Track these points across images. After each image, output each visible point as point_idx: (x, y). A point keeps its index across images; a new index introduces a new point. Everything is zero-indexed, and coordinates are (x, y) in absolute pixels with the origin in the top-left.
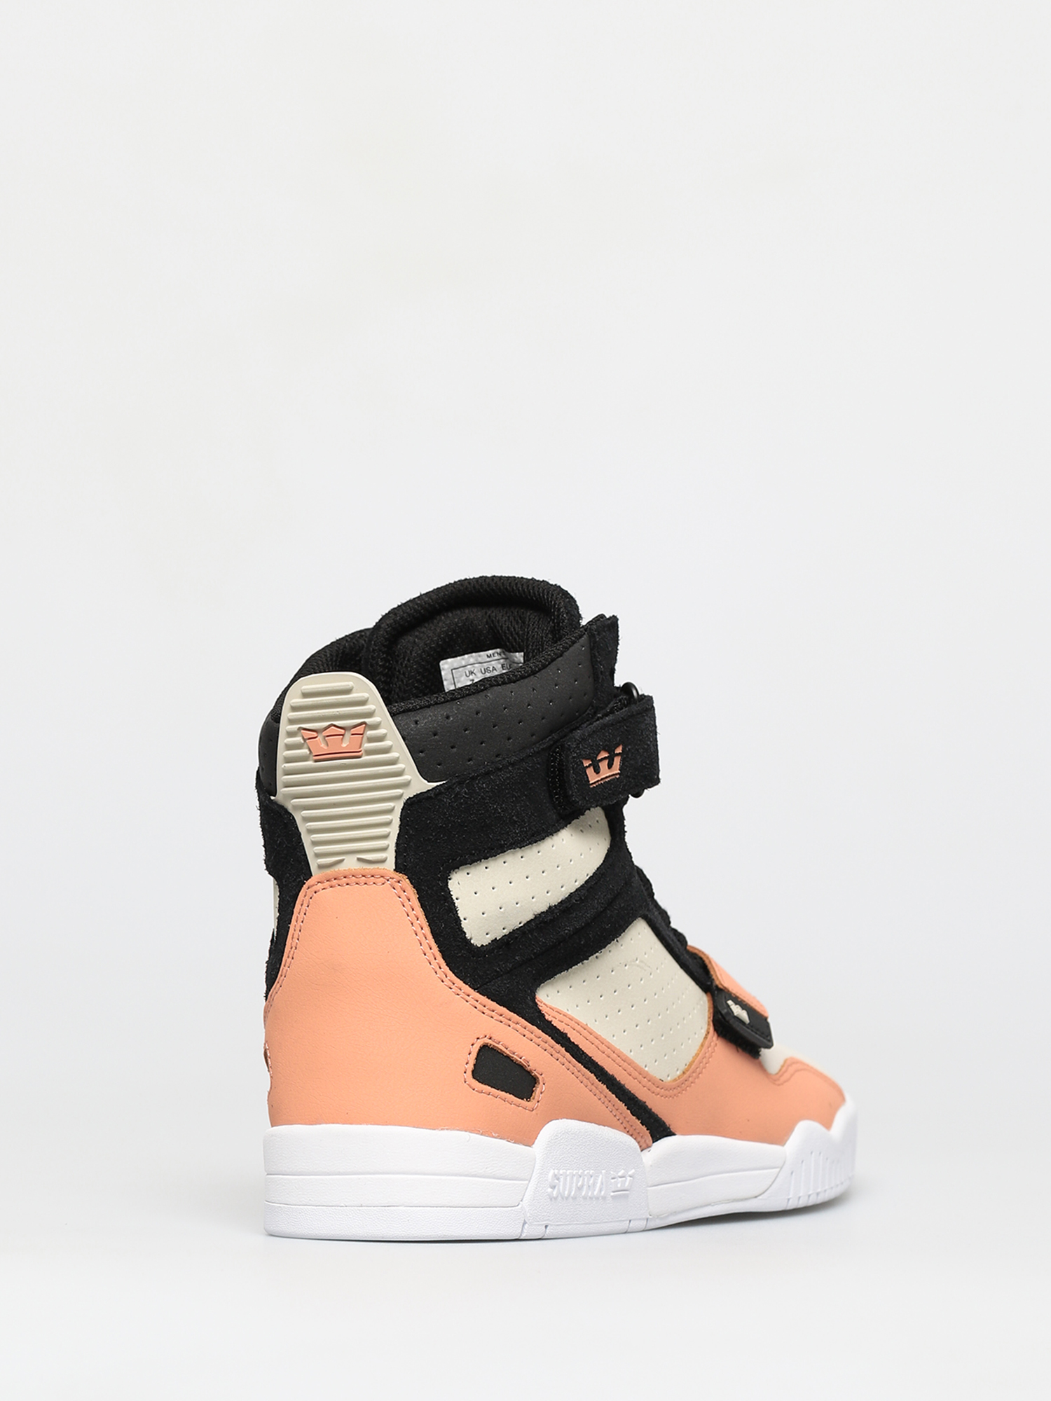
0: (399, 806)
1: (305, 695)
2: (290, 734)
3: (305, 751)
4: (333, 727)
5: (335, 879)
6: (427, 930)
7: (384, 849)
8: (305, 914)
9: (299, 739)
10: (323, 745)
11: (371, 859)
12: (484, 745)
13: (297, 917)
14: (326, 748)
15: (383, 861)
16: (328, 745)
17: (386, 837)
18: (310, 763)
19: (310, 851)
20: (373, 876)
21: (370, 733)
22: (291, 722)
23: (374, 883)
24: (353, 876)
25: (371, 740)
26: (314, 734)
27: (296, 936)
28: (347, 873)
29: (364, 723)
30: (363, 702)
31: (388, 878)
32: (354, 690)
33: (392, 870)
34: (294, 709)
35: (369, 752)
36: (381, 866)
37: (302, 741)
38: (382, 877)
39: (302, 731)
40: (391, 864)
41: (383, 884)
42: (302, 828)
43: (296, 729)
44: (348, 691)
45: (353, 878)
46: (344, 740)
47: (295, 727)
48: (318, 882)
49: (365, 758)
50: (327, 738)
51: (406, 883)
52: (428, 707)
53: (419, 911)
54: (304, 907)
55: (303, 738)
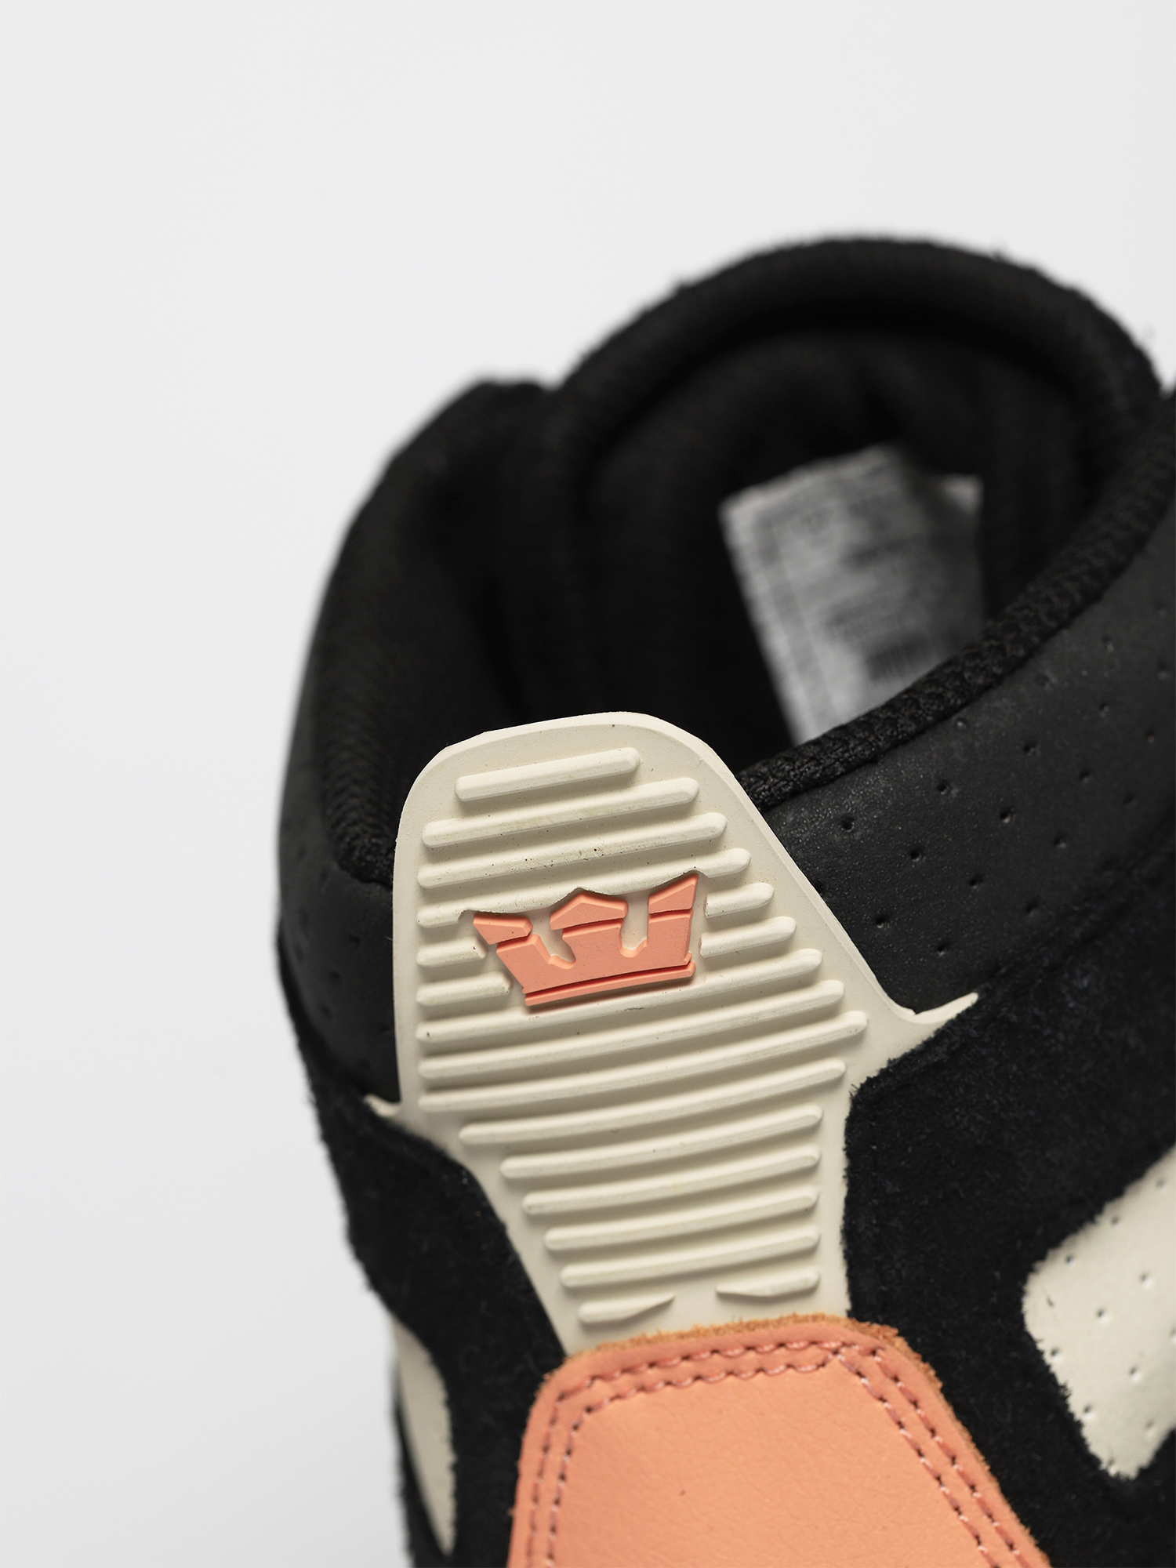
0: (835, 1113)
1: (471, 807)
2: (434, 934)
3: (492, 982)
4: (583, 900)
5: (652, 1365)
6: (990, 1491)
7: (805, 1254)
8: (563, 1477)
9: (465, 947)
10: (554, 957)
11: (768, 1292)
12: (1063, 845)
13: (536, 1487)
14: (567, 967)
15: (807, 1293)
16: (573, 957)
17: (804, 1214)
18: (515, 1018)
19: (547, 1283)
20: (781, 1345)
21: (717, 902)
22: (433, 895)
23: (789, 1366)
24: (714, 1351)
25: (721, 923)
26: (520, 926)
27: (541, 1546)
28: (690, 1345)
29: (692, 875)
30: (680, 810)
31: (834, 1345)
32: (642, 772)
33: (842, 1314)
34: (438, 854)
35: (718, 962)
36: (803, 1309)
37: (480, 953)
38: (813, 1343)
39: (477, 922)
40: (835, 1297)
41: (823, 1365)
42: (508, 1210)
43: (456, 919)
44: (622, 780)
45: (716, 1357)
46: (626, 936)
47: (449, 911)
48: (594, 1378)
49: (707, 983)
50: (565, 936)
51: (897, 1351)
52: (872, 761)
53: (955, 1434)
54: (556, 1456)
55: (482, 942)
